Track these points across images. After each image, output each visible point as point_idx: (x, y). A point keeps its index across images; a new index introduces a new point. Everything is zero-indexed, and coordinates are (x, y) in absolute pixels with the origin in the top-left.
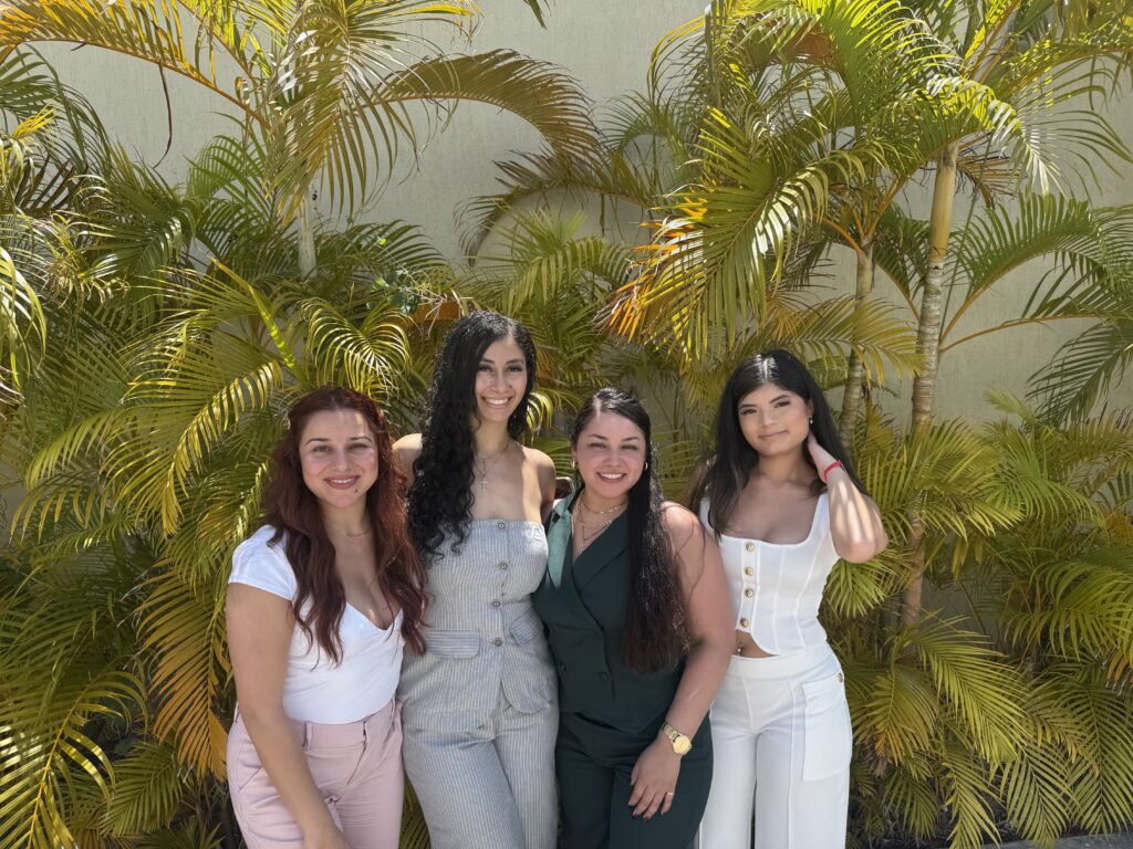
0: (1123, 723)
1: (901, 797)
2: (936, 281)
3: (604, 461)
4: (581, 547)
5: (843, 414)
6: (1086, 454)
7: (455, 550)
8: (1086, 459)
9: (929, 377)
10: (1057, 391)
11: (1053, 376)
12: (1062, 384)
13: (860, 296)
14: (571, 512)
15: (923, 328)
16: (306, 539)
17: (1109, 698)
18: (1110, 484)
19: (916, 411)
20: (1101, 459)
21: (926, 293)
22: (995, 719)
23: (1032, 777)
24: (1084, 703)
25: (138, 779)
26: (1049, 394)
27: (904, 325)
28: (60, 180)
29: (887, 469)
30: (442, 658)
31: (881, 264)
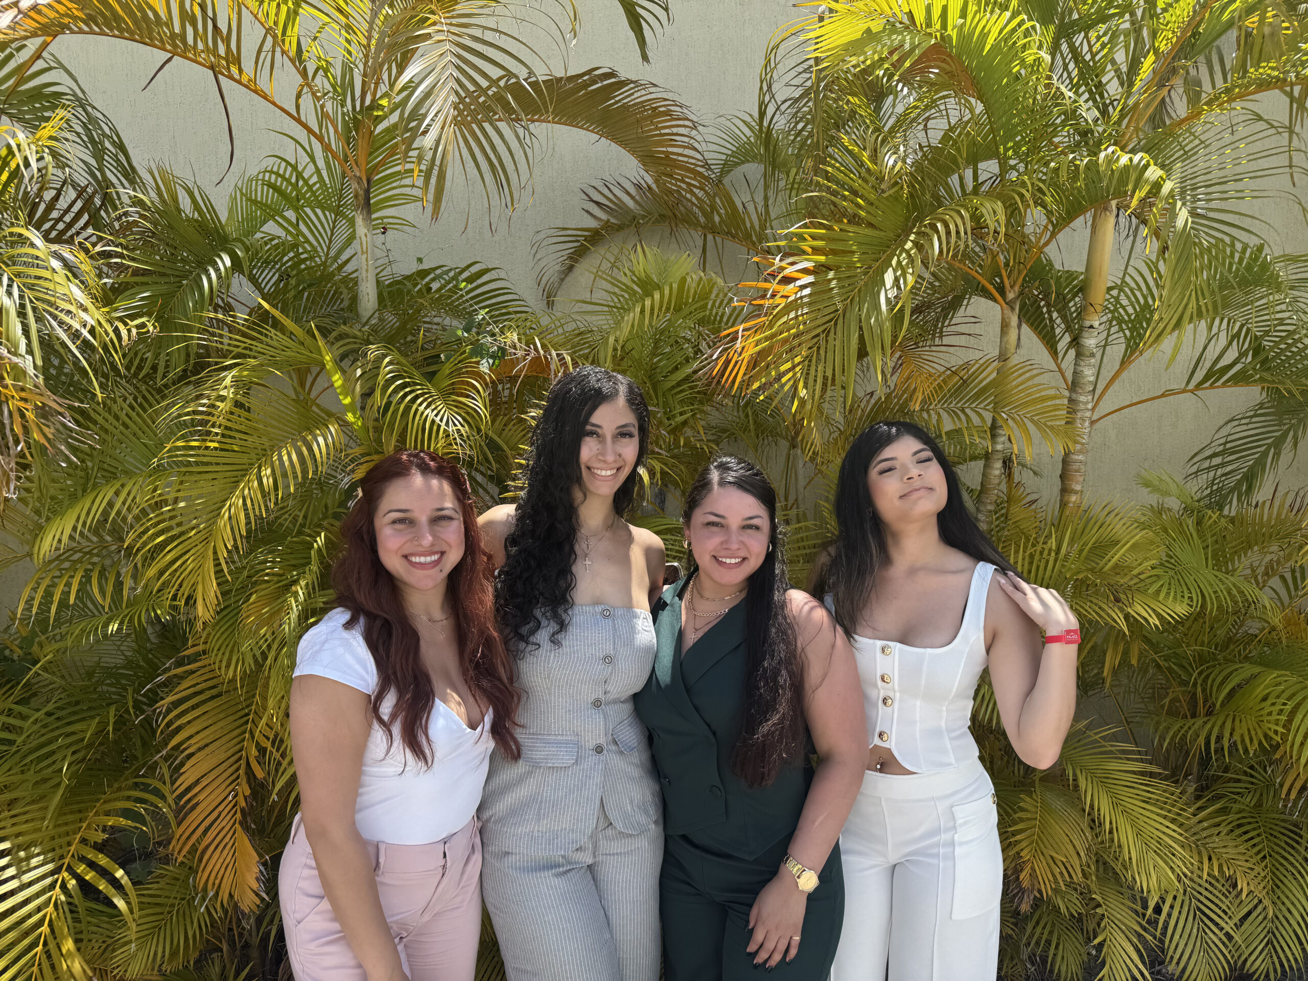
0: (1297, 851)
1: (1045, 937)
2: (1090, 342)
3: (722, 543)
4: (691, 638)
5: (981, 492)
6: (1256, 544)
7: (554, 641)
8: (1256, 548)
9: (1080, 452)
10: (1219, 472)
11: (1215, 455)
12: (1222, 465)
13: (1003, 357)
14: (681, 598)
15: (1074, 396)
16: (387, 624)
17: (1283, 824)
18: (1283, 578)
19: (1065, 490)
20: (1275, 548)
21: (1079, 355)
22: (1154, 845)
23: (1195, 914)
24: (1254, 829)
25: (158, 910)
26: (1212, 474)
27: (1052, 392)
28: (79, 204)
29: (1032, 556)
30: (536, 766)
31: (1027, 322)
